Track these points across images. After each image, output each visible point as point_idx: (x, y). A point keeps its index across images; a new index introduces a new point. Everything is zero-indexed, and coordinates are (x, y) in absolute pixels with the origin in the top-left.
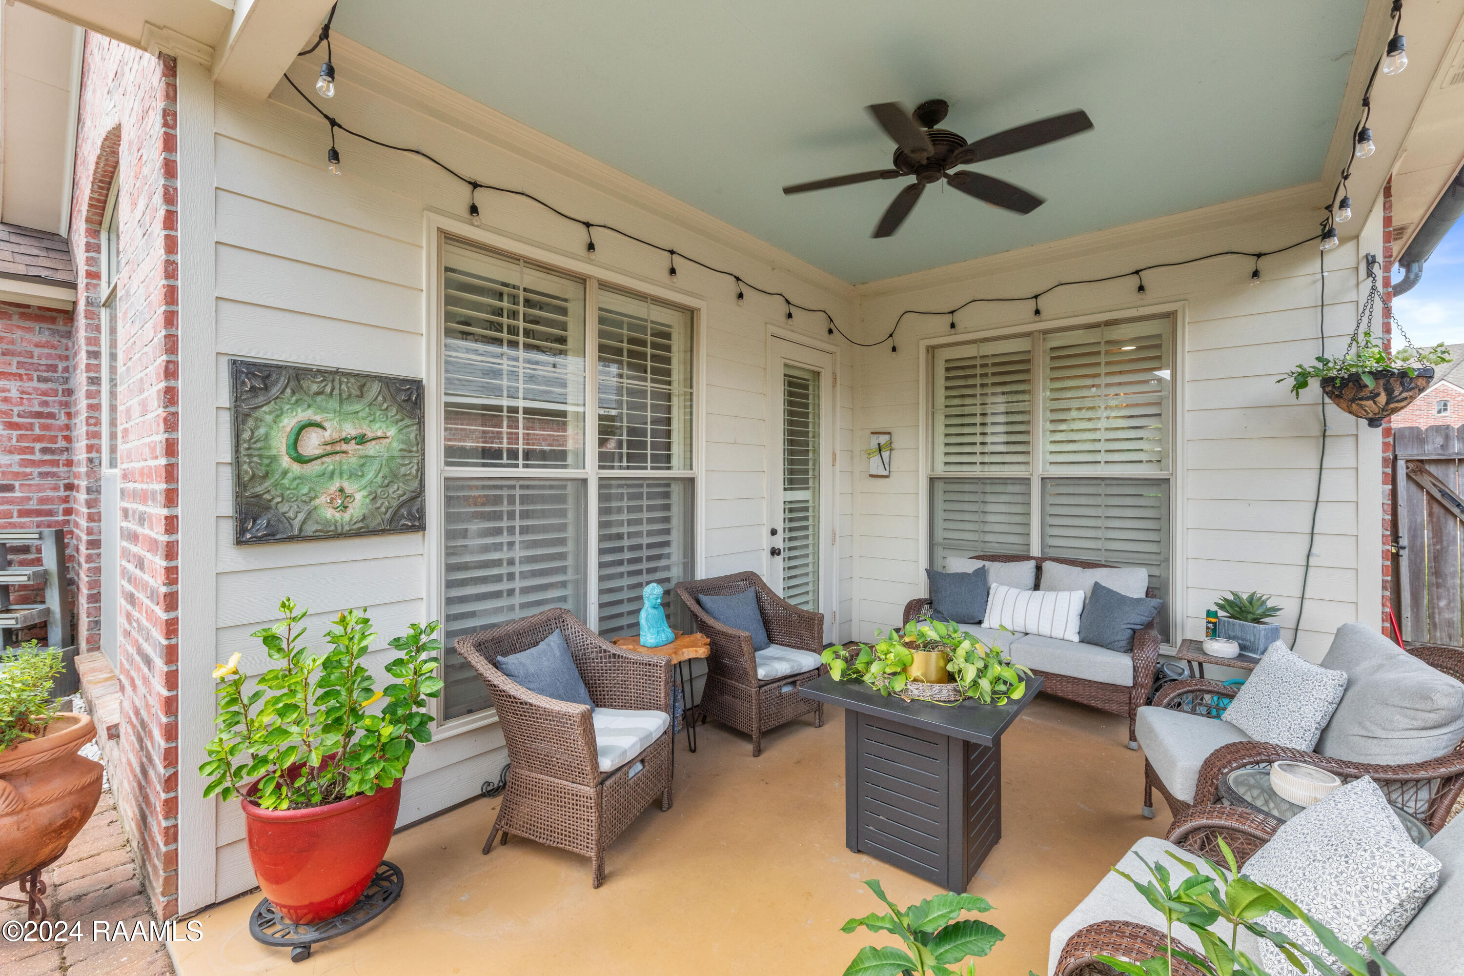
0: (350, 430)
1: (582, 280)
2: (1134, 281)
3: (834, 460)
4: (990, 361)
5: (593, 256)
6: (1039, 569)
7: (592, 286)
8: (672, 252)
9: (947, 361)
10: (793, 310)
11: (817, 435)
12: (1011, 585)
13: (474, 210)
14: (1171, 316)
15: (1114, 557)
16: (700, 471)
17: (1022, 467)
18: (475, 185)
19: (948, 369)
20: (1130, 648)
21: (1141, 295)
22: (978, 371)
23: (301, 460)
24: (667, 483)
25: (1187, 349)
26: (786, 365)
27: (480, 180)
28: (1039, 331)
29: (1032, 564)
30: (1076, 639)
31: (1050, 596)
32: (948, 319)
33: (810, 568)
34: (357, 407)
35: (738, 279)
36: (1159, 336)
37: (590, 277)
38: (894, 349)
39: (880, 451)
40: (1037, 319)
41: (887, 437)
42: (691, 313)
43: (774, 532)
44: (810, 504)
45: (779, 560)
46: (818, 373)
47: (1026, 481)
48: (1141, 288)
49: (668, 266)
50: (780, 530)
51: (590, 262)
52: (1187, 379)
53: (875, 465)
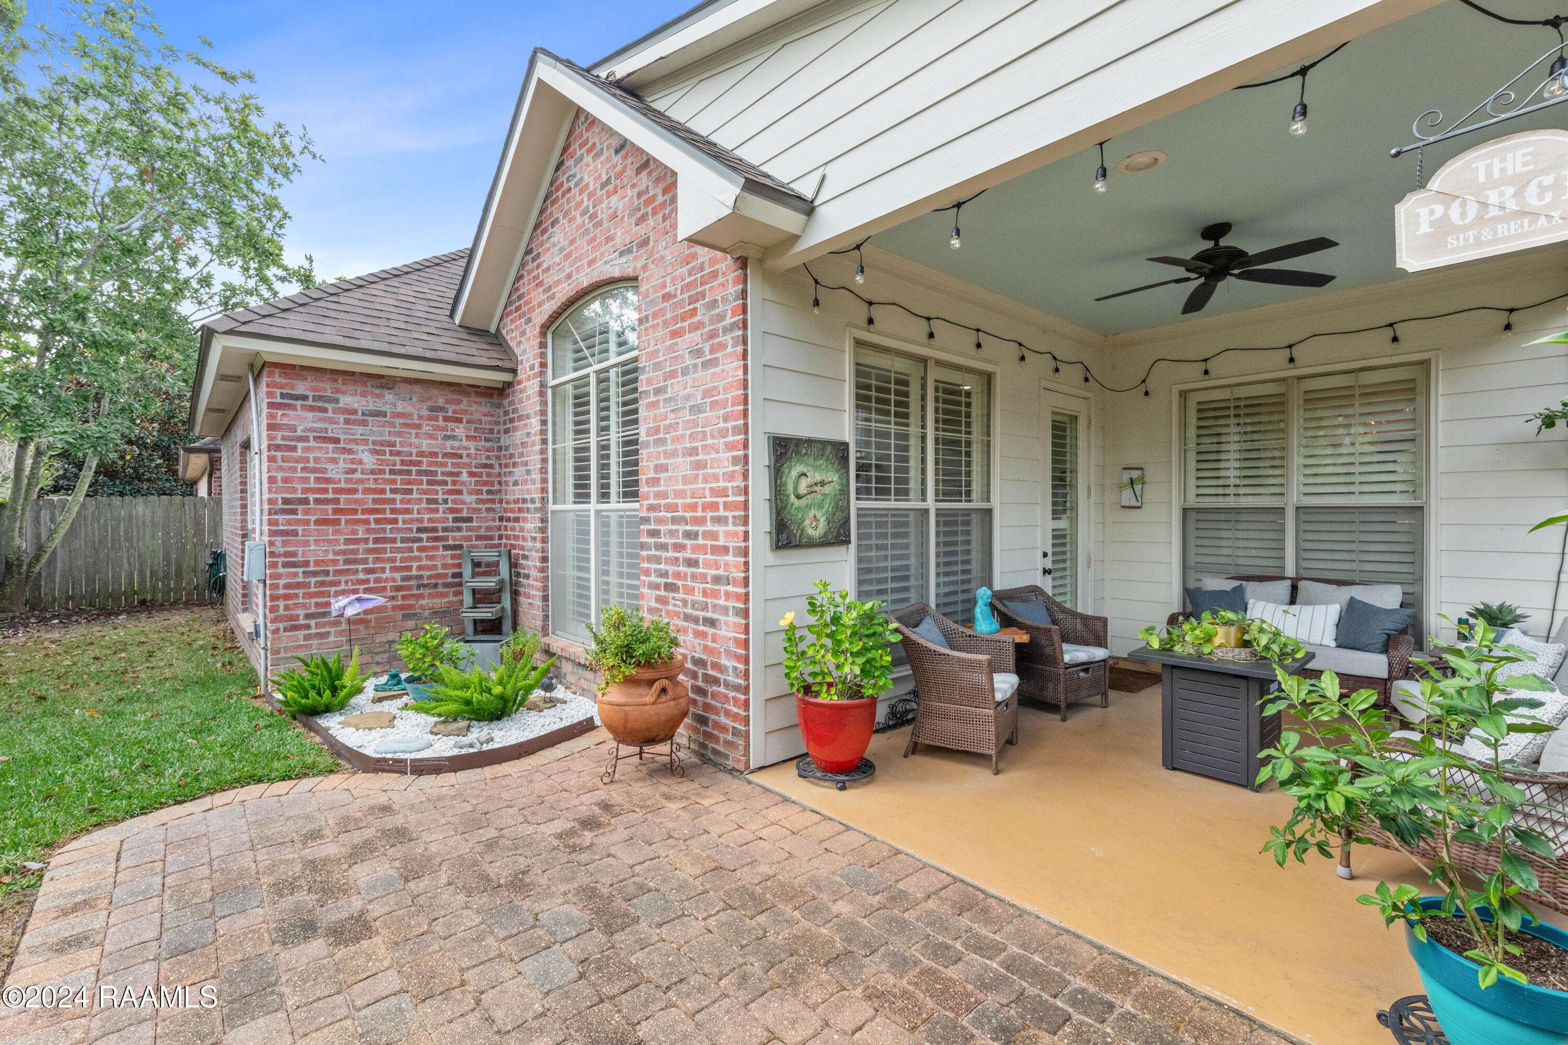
0: (818, 478)
1: (924, 361)
2: (1389, 333)
3: (1089, 493)
4: (1242, 404)
5: (933, 342)
6: (1294, 588)
7: (931, 365)
8: (978, 330)
9: (1199, 403)
10: (1060, 365)
11: (1074, 471)
12: (1268, 600)
13: (871, 321)
14: (1425, 364)
15: (1368, 577)
16: (996, 503)
17: (1279, 498)
18: (871, 303)
19: (1199, 411)
20: (1385, 650)
21: (1395, 345)
22: (1232, 412)
23: (799, 497)
24: (968, 512)
25: (1440, 393)
26: (1053, 413)
27: (874, 299)
28: (1294, 377)
29: (1288, 583)
30: (1333, 644)
31: (1307, 610)
32: (1202, 366)
33: (1068, 589)
34: (821, 462)
35: (1020, 344)
36: (1414, 380)
37: (930, 358)
38: (1147, 393)
39: (1132, 484)
40: (1291, 365)
41: (1139, 472)
42: (989, 377)
43: (1045, 555)
44: (1068, 532)
45: (1049, 578)
46: (1076, 417)
47: (1281, 511)
48: (1395, 339)
49: (975, 341)
50: (1050, 554)
51: (929, 346)
52: (1440, 418)
53: (1127, 497)
